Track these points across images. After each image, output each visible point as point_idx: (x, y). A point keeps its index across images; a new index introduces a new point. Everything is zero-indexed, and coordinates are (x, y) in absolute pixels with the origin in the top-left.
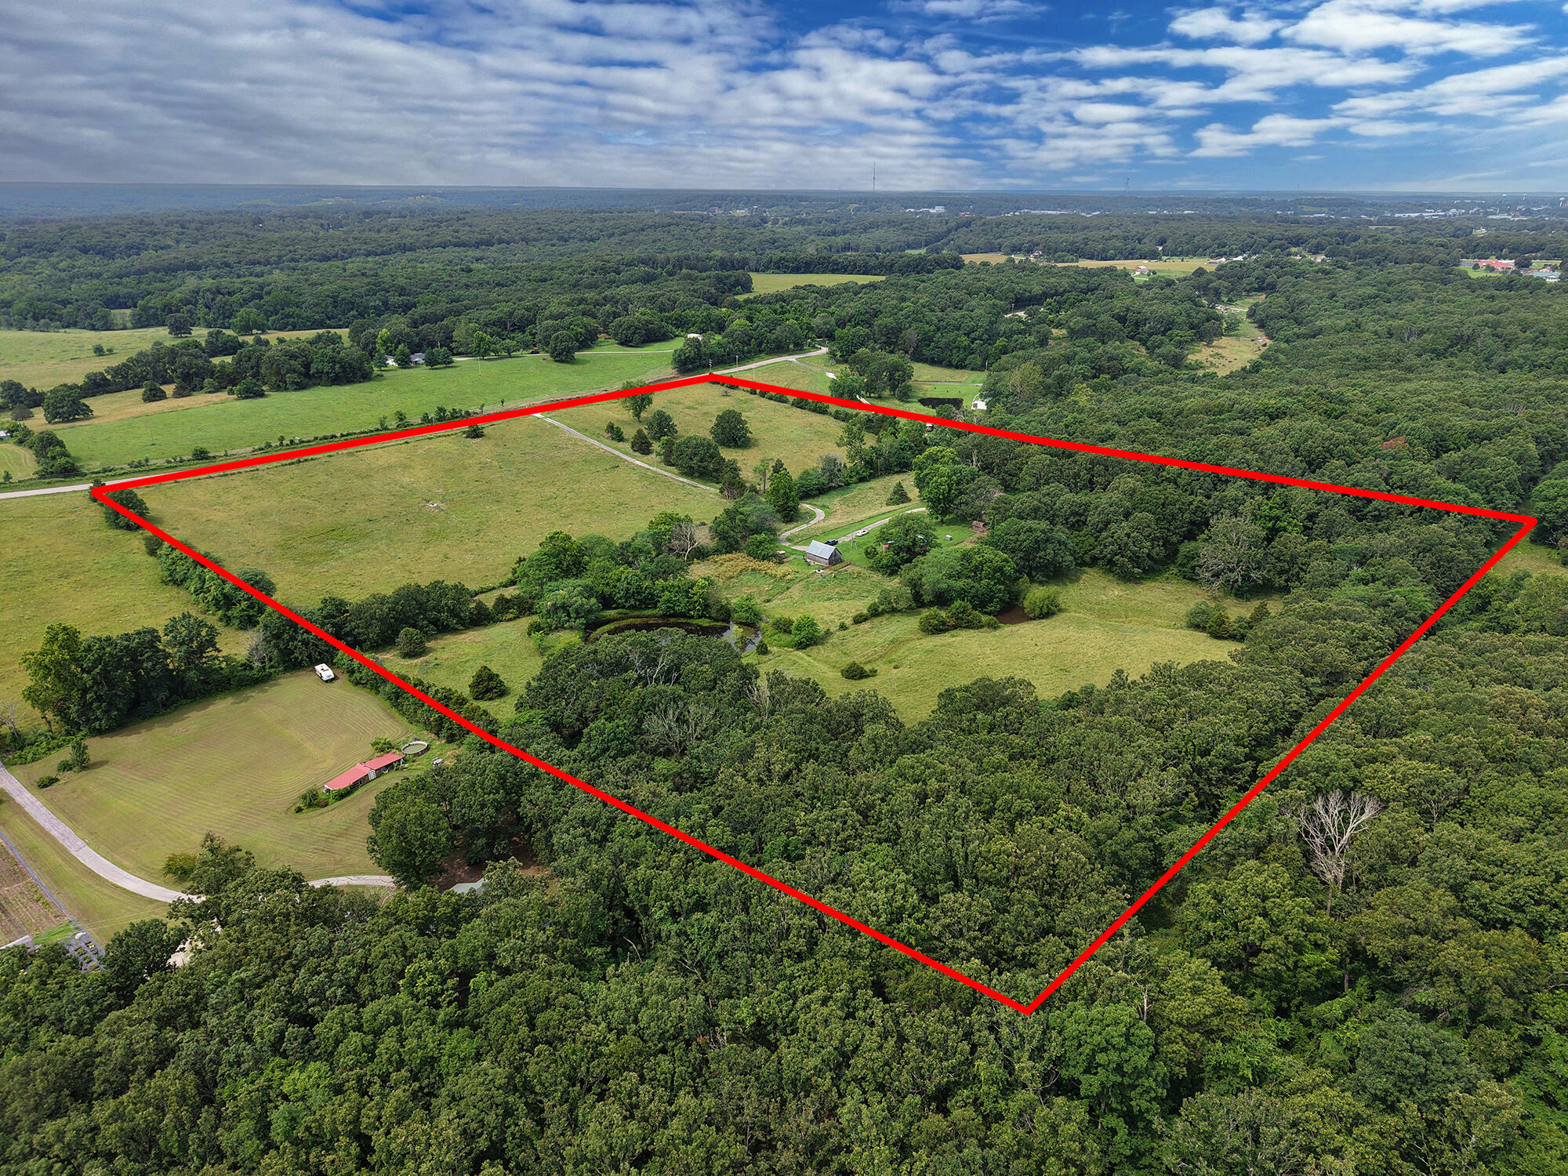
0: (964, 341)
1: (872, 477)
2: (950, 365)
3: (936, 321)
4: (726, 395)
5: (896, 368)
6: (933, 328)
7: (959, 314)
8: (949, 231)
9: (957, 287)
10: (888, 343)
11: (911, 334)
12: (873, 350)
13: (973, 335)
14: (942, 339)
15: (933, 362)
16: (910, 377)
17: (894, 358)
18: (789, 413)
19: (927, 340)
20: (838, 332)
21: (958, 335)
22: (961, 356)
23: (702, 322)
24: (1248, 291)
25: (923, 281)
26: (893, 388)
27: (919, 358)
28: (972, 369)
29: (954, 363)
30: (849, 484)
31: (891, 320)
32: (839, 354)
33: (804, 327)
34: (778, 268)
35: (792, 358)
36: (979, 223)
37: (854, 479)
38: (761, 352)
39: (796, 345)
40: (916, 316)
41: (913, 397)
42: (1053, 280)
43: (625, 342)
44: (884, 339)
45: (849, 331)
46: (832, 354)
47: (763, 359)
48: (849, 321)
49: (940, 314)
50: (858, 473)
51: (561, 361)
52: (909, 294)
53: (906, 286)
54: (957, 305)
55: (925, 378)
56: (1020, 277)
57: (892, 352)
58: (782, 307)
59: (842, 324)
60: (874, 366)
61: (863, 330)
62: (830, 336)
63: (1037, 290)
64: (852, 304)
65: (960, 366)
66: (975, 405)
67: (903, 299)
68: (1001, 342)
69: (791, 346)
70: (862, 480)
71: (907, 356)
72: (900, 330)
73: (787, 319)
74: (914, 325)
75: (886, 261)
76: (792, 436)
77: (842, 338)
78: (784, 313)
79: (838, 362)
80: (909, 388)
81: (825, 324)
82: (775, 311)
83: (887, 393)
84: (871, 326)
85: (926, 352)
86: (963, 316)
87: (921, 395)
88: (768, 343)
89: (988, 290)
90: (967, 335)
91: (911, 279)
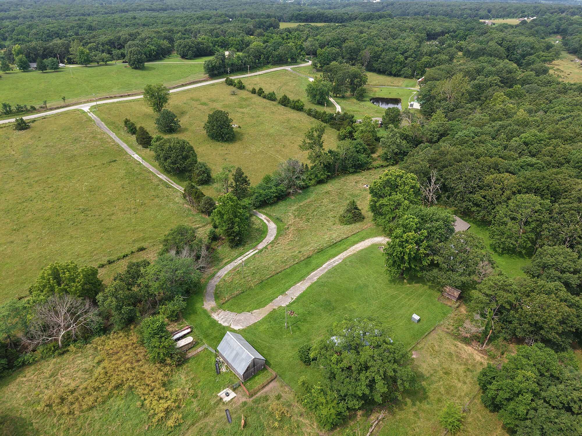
0: (401, 58)
1: (329, 178)
2: (390, 74)
3: (382, 45)
4: (234, 94)
5: (355, 76)
6: (380, 49)
7: (396, 41)
8: (383, 7)
9: (393, 27)
10: (351, 59)
11: (366, 53)
12: (341, 63)
13: (406, 54)
14: (387, 56)
15: (380, 72)
16: (365, 83)
17: (354, 69)
18: (275, 110)
19: (376, 57)
20: (319, 51)
21: (396, 54)
22: (399, 68)
23: (237, 44)
24: (550, 34)
25: (373, 24)
26: (353, 90)
27: (370, 69)
28: (405, 77)
29: (393, 72)
30: (308, 187)
31: (354, 43)
32: (319, 65)
33: (298, 47)
34: (297, 20)
35: (288, 68)
36: (398, 4)
37: (313, 182)
38: (268, 63)
39: (292, 59)
40: (370, 41)
41: (367, 97)
42: (446, 24)
43: (184, 56)
44: (348, 56)
45: (327, 50)
46: (314, 65)
47: (269, 68)
48: (328, 45)
49: (384, 41)
50: (316, 176)
51: (136, 68)
52: (366, 29)
53: (364, 26)
54: (394, 37)
55: (374, 83)
56: (427, 22)
57: (353, 65)
58: (287, 35)
59: (322, 46)
60: (340, 74)
61: (335, 50)
62: (314, 54)
63: (439, 29)
64: (330, 34)
65: (397, 75)
66: (412, 105)
67: (361, 32)
68: (425, 59)
69: (289, 60)
70: (321, 182)
71: (364, 68)
72: (359, 50)
73: (289, 43)
74: (368, 47)
75: (353, 16)
76: (272, 131)
77: (321, 55)
78: (287, 39)
79: (318, 71)
80: (364, 91)
81: (312, 46)
82: (283, 38)
83: (348, 94)
84: (340, 47)
85: (375, 65)
86: (399, 42)
87: (372, 95)
88: (273, 57)
89: (411, 28)
90: (402, 54)
91: (366, 23)
